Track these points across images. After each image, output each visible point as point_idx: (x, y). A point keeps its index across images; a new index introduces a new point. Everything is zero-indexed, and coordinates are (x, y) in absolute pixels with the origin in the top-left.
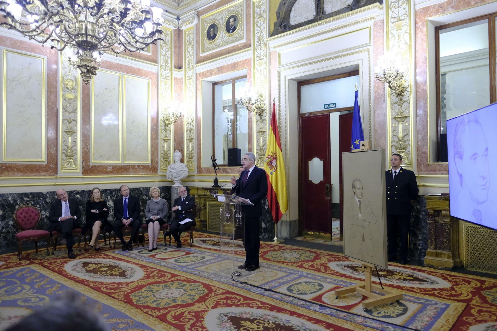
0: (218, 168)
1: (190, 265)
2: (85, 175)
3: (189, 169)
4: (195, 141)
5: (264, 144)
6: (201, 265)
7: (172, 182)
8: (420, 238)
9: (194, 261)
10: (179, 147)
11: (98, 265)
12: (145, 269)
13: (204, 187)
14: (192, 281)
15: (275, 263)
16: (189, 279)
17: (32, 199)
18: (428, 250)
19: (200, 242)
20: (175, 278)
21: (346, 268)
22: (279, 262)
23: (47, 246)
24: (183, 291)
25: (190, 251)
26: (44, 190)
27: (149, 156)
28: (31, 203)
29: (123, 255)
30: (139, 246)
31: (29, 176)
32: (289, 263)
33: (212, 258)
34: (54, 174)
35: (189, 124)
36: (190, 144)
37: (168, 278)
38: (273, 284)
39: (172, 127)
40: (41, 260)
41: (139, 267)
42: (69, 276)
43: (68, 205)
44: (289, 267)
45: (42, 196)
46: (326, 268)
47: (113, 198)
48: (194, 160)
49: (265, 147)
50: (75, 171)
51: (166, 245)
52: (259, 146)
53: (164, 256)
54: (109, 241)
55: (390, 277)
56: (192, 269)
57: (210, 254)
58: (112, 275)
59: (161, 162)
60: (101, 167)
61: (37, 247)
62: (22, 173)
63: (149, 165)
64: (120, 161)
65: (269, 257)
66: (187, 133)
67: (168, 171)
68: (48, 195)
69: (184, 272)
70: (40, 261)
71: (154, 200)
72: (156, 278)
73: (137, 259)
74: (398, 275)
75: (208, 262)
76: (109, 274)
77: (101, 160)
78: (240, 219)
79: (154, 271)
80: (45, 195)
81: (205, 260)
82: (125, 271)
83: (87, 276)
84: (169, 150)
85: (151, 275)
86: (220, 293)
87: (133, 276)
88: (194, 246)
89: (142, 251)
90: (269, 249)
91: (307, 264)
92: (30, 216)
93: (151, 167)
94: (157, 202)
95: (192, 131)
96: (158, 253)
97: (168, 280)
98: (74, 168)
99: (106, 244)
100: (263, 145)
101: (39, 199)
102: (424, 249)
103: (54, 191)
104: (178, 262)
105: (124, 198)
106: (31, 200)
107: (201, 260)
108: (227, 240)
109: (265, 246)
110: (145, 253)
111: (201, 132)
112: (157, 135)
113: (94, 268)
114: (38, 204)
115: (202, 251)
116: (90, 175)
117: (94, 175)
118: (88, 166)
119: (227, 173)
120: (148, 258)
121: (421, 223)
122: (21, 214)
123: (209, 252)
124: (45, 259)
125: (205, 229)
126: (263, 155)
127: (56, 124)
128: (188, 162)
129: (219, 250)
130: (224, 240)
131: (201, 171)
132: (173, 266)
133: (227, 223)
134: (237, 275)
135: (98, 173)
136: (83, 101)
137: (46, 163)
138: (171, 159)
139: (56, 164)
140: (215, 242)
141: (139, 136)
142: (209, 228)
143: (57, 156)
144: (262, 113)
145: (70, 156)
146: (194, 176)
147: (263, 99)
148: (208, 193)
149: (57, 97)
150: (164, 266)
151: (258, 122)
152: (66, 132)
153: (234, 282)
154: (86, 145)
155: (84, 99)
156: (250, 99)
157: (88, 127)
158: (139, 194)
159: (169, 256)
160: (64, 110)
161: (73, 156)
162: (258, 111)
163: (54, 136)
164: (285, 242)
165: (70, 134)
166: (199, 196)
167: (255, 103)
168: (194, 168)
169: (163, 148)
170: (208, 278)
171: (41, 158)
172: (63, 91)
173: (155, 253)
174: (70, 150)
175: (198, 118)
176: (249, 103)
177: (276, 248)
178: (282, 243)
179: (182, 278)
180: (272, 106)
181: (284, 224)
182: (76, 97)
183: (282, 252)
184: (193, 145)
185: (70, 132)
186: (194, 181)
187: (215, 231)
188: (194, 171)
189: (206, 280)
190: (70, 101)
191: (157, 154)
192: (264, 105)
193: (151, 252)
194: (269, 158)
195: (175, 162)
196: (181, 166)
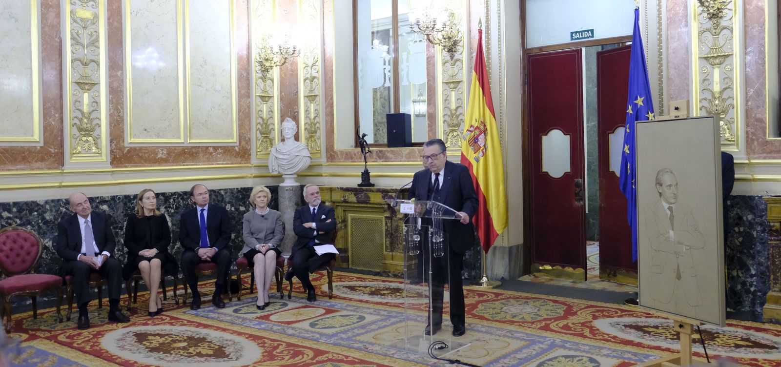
0: (369, 151)
1: (345, 332)
2: (117, 167)
3: (311, 153)
4: (321, 99)
5: (458, 105)
6: (363, 331)
7: (279, 177)
8: (753, 272)
9: (347, 325)
10: (290, 110)
11: (166, 337)
12: (260, 341)
13: (344, 187)
14: (357, 360)
15: (498, 325)
16: (351, 359)
17: (18, 214)
18: (770, 293)
19: (344, 289)
20: (324, 358)
21: (628, 330)
22: (504, 322)
23: (58, 304)
25: (332, 306)
26: (40, 197)
27: (235, 129)
28: (16, 222)
29: (208, 318)
30: (230, 300)
31: (9, 170)
32: (523, 323)
33: (379, 317)
34: (56, 165)
35: (309, 68)
36: (312, 105)
37: (310, 357)
38: (507, 361)
39: (275, 73)
40: (50, 331)
41: (247, 338)
42: (116, 359)
43: (90, 224)
44: (526, 330)
45: (36, 209)
46: (594, 331)
47: (170, 210)
48: (320, 137)
49: (459, 111)
50: (98, 159)
51: (282, 297)
52: (449, 108)
53: (286, 317)
54: (175, 290)
55: (712, 343)
56: (349, 339)
57: (372, 311)
58: (199, 355)
59: (257, 139)
60: (147, 151)
61: (35, 307)
63: (234, 147)
64: (181, 140)
65: (484, 313)
66: (304, 84)
67: (271, 158)
68: (48, 207)
69: (335, 344)
70: (48, 334)
71: (258, 211)
72: (287, 358)
73: (235, 323)
74: (724, 339)
75: (373, 327)
76: (195, 353)
77: (146, 137)
78: (440, 246)
79: (279, 345)
80: (42, 206)
81: (365, 322)
82: (222, 347)
83: (153, 358)
84: (271, 117)
85: (274, 353)
87: (241, 356)
88: (336, 297)
89: (240, 310)
90: (477, 298)
91: (557, 325)
92: (22, 247)
93: (237, 150)
94: (263, 216)
95: (316, 80)
96: (273, 312)
97: (310, 361)
98: (94, 153)
99: (165, 299)
100: (457, 108)
101: (30, 214)
102: (760, 291)
103: (59, 198)
104: (317, 327)
105: (199, 209)
106: (16, 217)
107: (358, 322)
108: (393, 285)
109: (468, 294)
110: (248, 313)
111: (332, 83)
112: (249, 89)
113: (159, 344)
114: (29, 223)
115: (354, 306)
116: (126, 167)
117: (132, 167)
118: (121, 149)
119: (387, 159)
120: (256, 322)
121: (755, 245)
122: (4, 244)
123: (369, 309)
124: (56, 329)
125: (344, 265)
126: (458, 125)
127: (58, 68)
128: (307, 139)
129: (386, 304)
130: (388, 284)
131: (334, 157)
132: (311, 335)
133: (391, 253)
134: (437, 347)
135: (140, 162)
136: (110, 24)
137: (42, 144)
138: (275, 134)
139: (62, 146)
140: (373, 290)
141: (215, 90)
142: (352, 264)
143: (62, 130)
144: (455, 47)
145: (87, 130)
146: (322, 165)
147: (455, 22)
148: (352, 198)
149: (60, 15)
150: (293, 335)
151: (447, 64)
152: (77, 83)
153: (436, 361)
154: (117, 109)
155: (111, 21)
156: (434, 21)
157: (119, 73)
158: (219, 201)
159: (295, 316)
160: (74, 42)
161: (93, 130)
162: (447, 44)
163: (55, 91)
164: (502, 285)
165: (87, 87)
166: (334, 202)
167: (442, 29)
168: (320, 151)
169: (260, 112)
170: (386, 355)
171: (32, 136)
172: (71, 4)
173: (269, 313)
174: (88, 118)
175: (327, 57)
176: (433, 28)
177: (490, 297)
178: (497, 287)
179: (336, 356)
180: (472, 34)
181: (497, 252)
182: (96, 16)
183: (503, 304)
184: (317, 108)
185: (87, 84)
186: (321, 176)
187: (365, 269)
188: (319, 156)
189: (382, 359)
190: (84, 24)
191: (250, 124)
192: (458, 32)
193: (259, 311)
194: (471, 131)
195: (283, 140)
196: (296, 147)
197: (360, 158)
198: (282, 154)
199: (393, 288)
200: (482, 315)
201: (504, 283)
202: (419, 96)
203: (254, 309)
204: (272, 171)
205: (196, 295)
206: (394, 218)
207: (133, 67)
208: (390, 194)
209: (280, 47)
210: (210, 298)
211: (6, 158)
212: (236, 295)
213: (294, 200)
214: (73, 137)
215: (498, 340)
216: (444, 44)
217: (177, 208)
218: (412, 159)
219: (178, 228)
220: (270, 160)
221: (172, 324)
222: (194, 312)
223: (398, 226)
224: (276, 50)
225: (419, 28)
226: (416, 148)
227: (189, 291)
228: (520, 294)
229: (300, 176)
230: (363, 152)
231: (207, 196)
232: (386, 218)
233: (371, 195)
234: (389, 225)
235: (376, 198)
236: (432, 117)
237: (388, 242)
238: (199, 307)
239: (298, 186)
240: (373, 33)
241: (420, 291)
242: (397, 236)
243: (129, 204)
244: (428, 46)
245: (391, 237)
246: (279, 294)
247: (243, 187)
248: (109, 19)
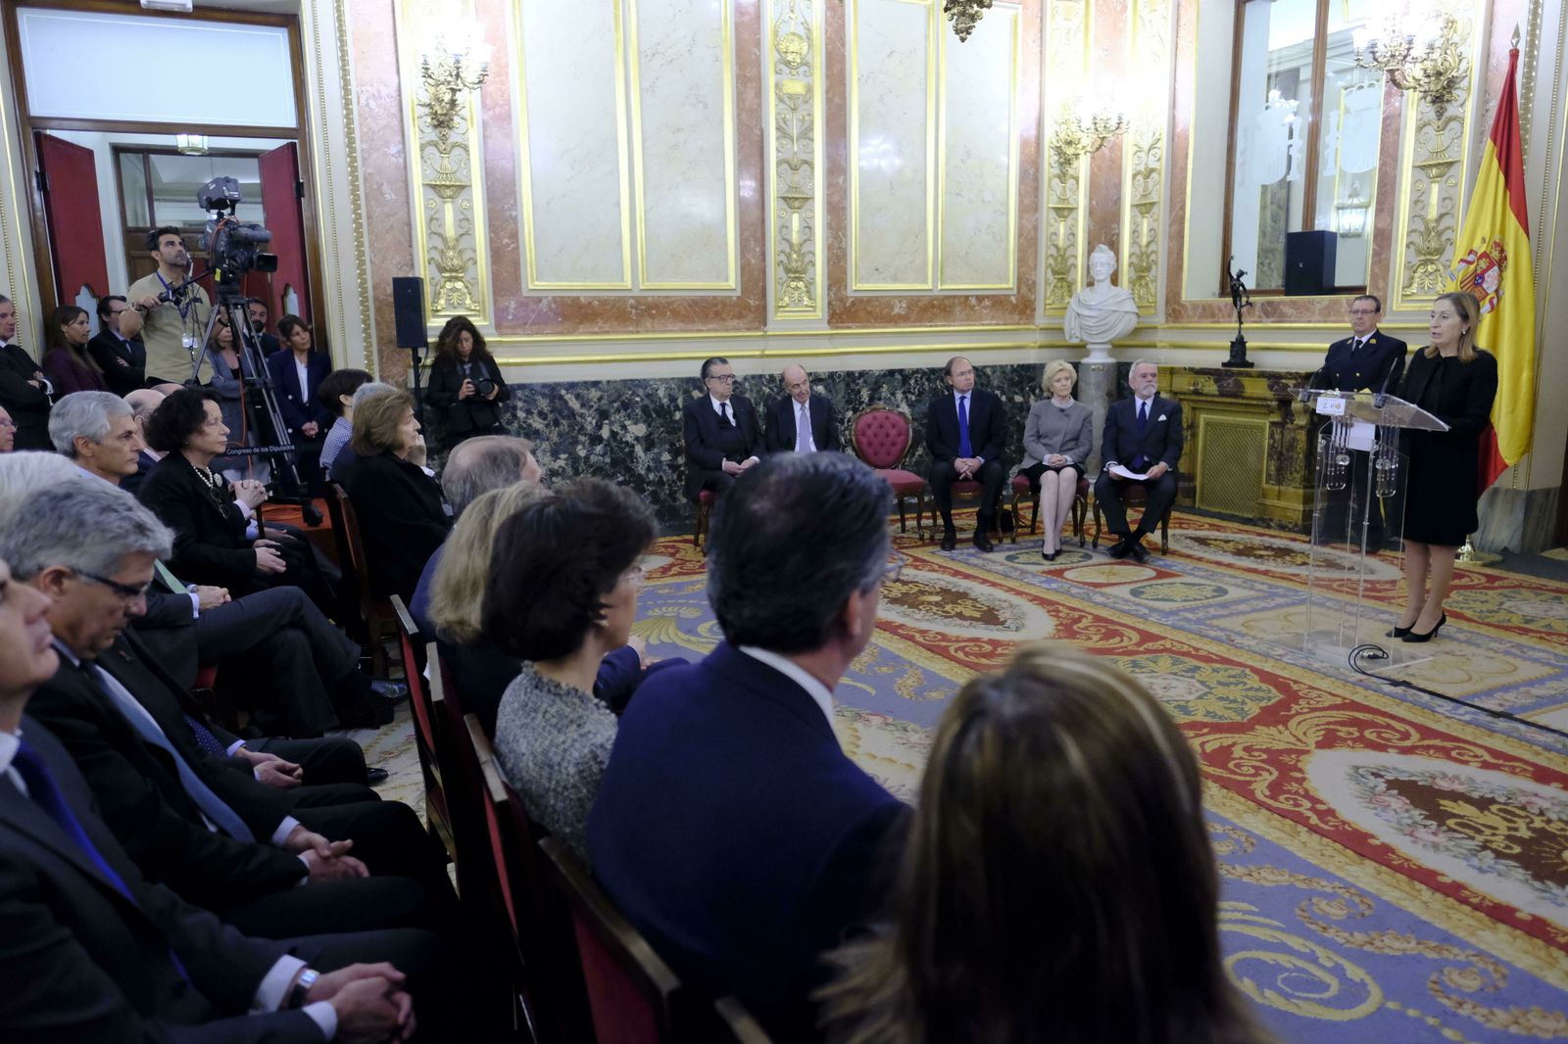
0: (1248, 303)
1: (1191, 610)
2: (837, 328)
3: (1138, 307)
4: (1161, 212)
5: (1443, 211)
6: (1225, 612)
7: (1081, 348)
9: (1195, 600)
10: (1104, 230)
12: (1051, 608)
13: (1197, 366)
14: (1215, 657)
15: (1493, 632)
16: (1201, 653)
19: (1188, 541)
20: (1157, 645)
22: (1507, 629)
24: (1198, 685)
25: (1166, 565)
27: (1011, 265)
29: (969, 564)
30: (1000, 541)
31: (699, 331)
33: (1252, 593)
34: (757, 324)
35: (1142, 154)
36: (1145, 221)
37: (1134, 641)
38: (1510, 696)
39: (1083, 167)
41: (1030, 601)
43: (808, 413)
44: (1555, 647)
47: (910, 396)
48: (1156, 277)
49: (1446, 222)
50: (812, 316)
51: (1082, 544)
52: (1423, 218)
53: (1091, 575)
54: (919, 518)
56: (1198, 621)
57: (1239, 581)
58: (960, 616)
59: (1047, 283)
60: (877, 304)
62: (682, 321)
63: (1010, 296)
64: (928, 285)
65: (1464, 609)
66: (1133, 184)
67: (1069, 315)
68: (747, 385)
69: (1174, 627)
71: (1057, 402)
72: (1096, 638)
73: (1011, 577)
75: (1242, 607)
76: (953, 613)
77: (877, 282)
78: (1391, 477)
79: (1081, 617)
81: (1226, 597)
82: (990, 609)
84: (1072, 245)
85: (1075, 627)
86: (1326, 704)
87: (1020, 625)
88: (1174, 553)
89: (1016, 558)
93: (1014, 301)
94: (1063, 411)
95: (1154, 175)
96: (1068, 566)
97: (1135, 648)
98: (807, 306)
100: (1441, 216)
103: (762, 373)
104: (1143, 596)
105: (958, 396)
107: (1214, 597)
108: (1278, 543)
110: (1029, 564)
111: (1185, 178)
112: (1037, 197)
115: (1208, 571)
116: (849, 328)
117: (857, 328)
118: (842, 300)
119: (1282, 318)
120: (1043, 579)
123: (1235, 577)
125: (1187, 502)
126: (1440, 251)
127: (759, 177)
128: (1132, 282)
129: (1266, 573)
130: (1268, 541)
131: (1180, 311)
132: (1134, 608)
133: (1276, 488)
134: (1366, 654)
135: (869, 321)
136: (829, 101)
137: (739, 293)
138: (1076, 275)
139: (764, 295)
140: (1241, 547)
141: (983, 201)
142: (1202, 500)
143: (764, 272)
144: (1448, 93)
145: (796, 272)
146: (1156, 328)
147: (1456, 39)
148: (1210, 387)
149: (760, 93)
150: (1105, 605)
151: (1427, 129)
152: (784, 198)
153: (1363, 677)
154: (836, 237)
155: (830, 95)
156: (1410, 42)
157: (841, 180)
158: (982, 385)
159: (1105, 577)
160: (780, 134)
161: (804, 271)
162: (1432, 87)
163: (755, 213)
164: (1503, 561)
165: (796, 204)
166: (1176, 393)
167: (1425, 56)
168: (1155, 302)
169: (1054, 237)
170: (1267, 656)
171: (727, 280)
172: (776, 72)
173: (1063, 566)
174: (798, 253)
175: (1178, 130)
176: (1405, 57)
177: (1476, 582)
178: (1491, 565)
179: (1179, 646)
180: (1493, 61)
181: (1500, 498)
182: (810, 90)
183: (1506, 596)
184: (1155, 225)
185: (797, 199)
186: (1155, 346)
187: (1224, 511)
188: (1152, 311)
189: (1261, 661)
190: (794, 104)
191: (1036, 258)
192: (1460, 61)
193: (1045, 562)
194: (1470, 263)
195: (1090, 284)
196: (1113, 297)
197: (1230, 316)
198: (1089, 307)
199: (1279, 548)
200: (1458, 610)
201: (1507, 559)
202: (1350, 196)
203: (1038, 558)
204: (1071, 338)
205: (950, 528)
206: (1289, 426)
207: (861, 171)
208: (1284, 381)
209: (1095, 118)
210: (970, 535)
211: (695, 312)
212: (1008, 534)
213: (1105, 388)
214: (779, 282)
215: (1492, 658)
216: (1427, 88)
217: (920, 394)
218: (1333, 318)
219: (921, 425)
220: (1067, 318)
221: (916, 567)
222: (947, 553)
223: (1294, 439)
224: (1087, 123)
225: (1375, 59)
226: (1343, 298)
227: (940, 521)
228: (1543, 581)
229: (1117, 346)
230: (1236, 305)
231: (972, 377)
232: (1273, 424)
233: (1246, 382)
234: (1277, 436)
235: (1256, 388)
236: (1383, 237)
237: (1273, 468)
238: (952, 548)
239: (1112, 364)
240: (1269, 77)
241: (1331, 558)
242: (1292, 457)
243: (852, 386)
244: (1388, 95)
245: (1279, 459)
246: (1077, 539)
247: (1021, 362)
248: (827, 92)
